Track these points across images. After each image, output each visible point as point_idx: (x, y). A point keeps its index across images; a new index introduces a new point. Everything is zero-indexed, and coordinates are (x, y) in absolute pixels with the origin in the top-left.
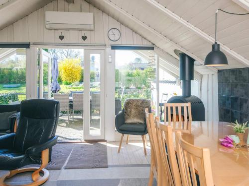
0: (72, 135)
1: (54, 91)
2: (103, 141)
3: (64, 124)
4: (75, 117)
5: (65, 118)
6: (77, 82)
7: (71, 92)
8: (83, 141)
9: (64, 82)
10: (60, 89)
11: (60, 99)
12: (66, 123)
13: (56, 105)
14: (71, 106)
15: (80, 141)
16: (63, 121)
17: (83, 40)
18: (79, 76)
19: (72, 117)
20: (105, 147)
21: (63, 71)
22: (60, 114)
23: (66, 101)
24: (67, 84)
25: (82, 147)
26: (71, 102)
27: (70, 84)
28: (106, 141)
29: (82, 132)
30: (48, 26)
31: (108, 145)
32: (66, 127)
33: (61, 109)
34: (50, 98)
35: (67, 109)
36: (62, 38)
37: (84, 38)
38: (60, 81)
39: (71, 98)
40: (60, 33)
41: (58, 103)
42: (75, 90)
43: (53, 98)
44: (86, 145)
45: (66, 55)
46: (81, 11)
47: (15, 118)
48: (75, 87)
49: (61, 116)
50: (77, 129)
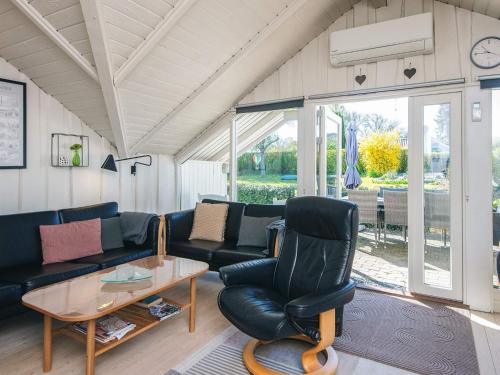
0: (384, 275)
1: (351, 187)
2: (460, 304)
3: (368, 249)
4: (389, 236)
5: (370, 236)
6: (394, 172)
7: (382, 189)
8: (408, 294)
9: (369, 172)
10: (360, 182)
11: (360, 200)
12: (371, 245)
13: (350, 212)
14: (381, 215)
15: (400, 292)
16: (366, 242)
17: (407, 78)
18: (397, 162)
19: (382, 235)
20: (466, 322)
21: (367, 153)
22: (360, 227)
23: (370, 204)
24: (375, 176)
25: (405, 309)
26: (382, 207)
27: (381, 175)
28: (467, 307)
29: (405, 270)
30: (334, 61)
31: (474, 318)
32: (372, 254)
33: (361, 219)
34: (340, 198)
35: (374, 219)
36: (361, 79)
37: (410, 73)
38: (362, 171)
39: (380, 199)
40: (357, 71)
41: (354, 208)
42: (389, 186)
43: (346, 198)
44: (415, 306)
45: (374, 127)
46: (403, 15)
47: (276, 230)
48: (390, 181)
49: (362, 231)
50: (394, 263)
